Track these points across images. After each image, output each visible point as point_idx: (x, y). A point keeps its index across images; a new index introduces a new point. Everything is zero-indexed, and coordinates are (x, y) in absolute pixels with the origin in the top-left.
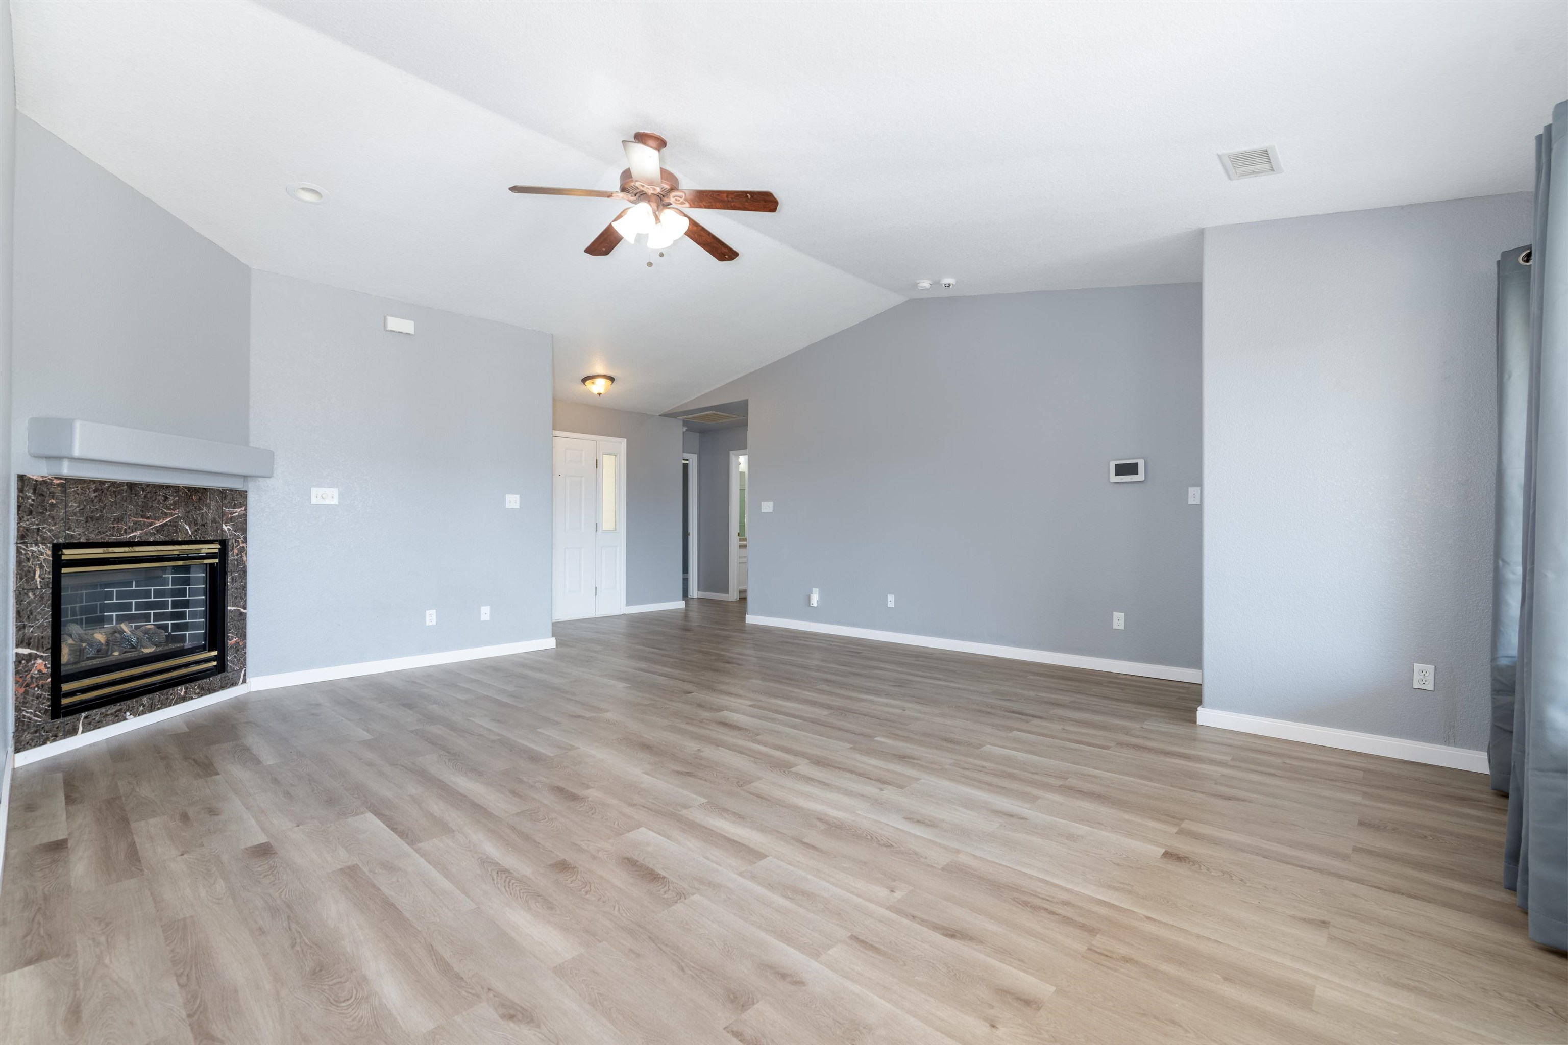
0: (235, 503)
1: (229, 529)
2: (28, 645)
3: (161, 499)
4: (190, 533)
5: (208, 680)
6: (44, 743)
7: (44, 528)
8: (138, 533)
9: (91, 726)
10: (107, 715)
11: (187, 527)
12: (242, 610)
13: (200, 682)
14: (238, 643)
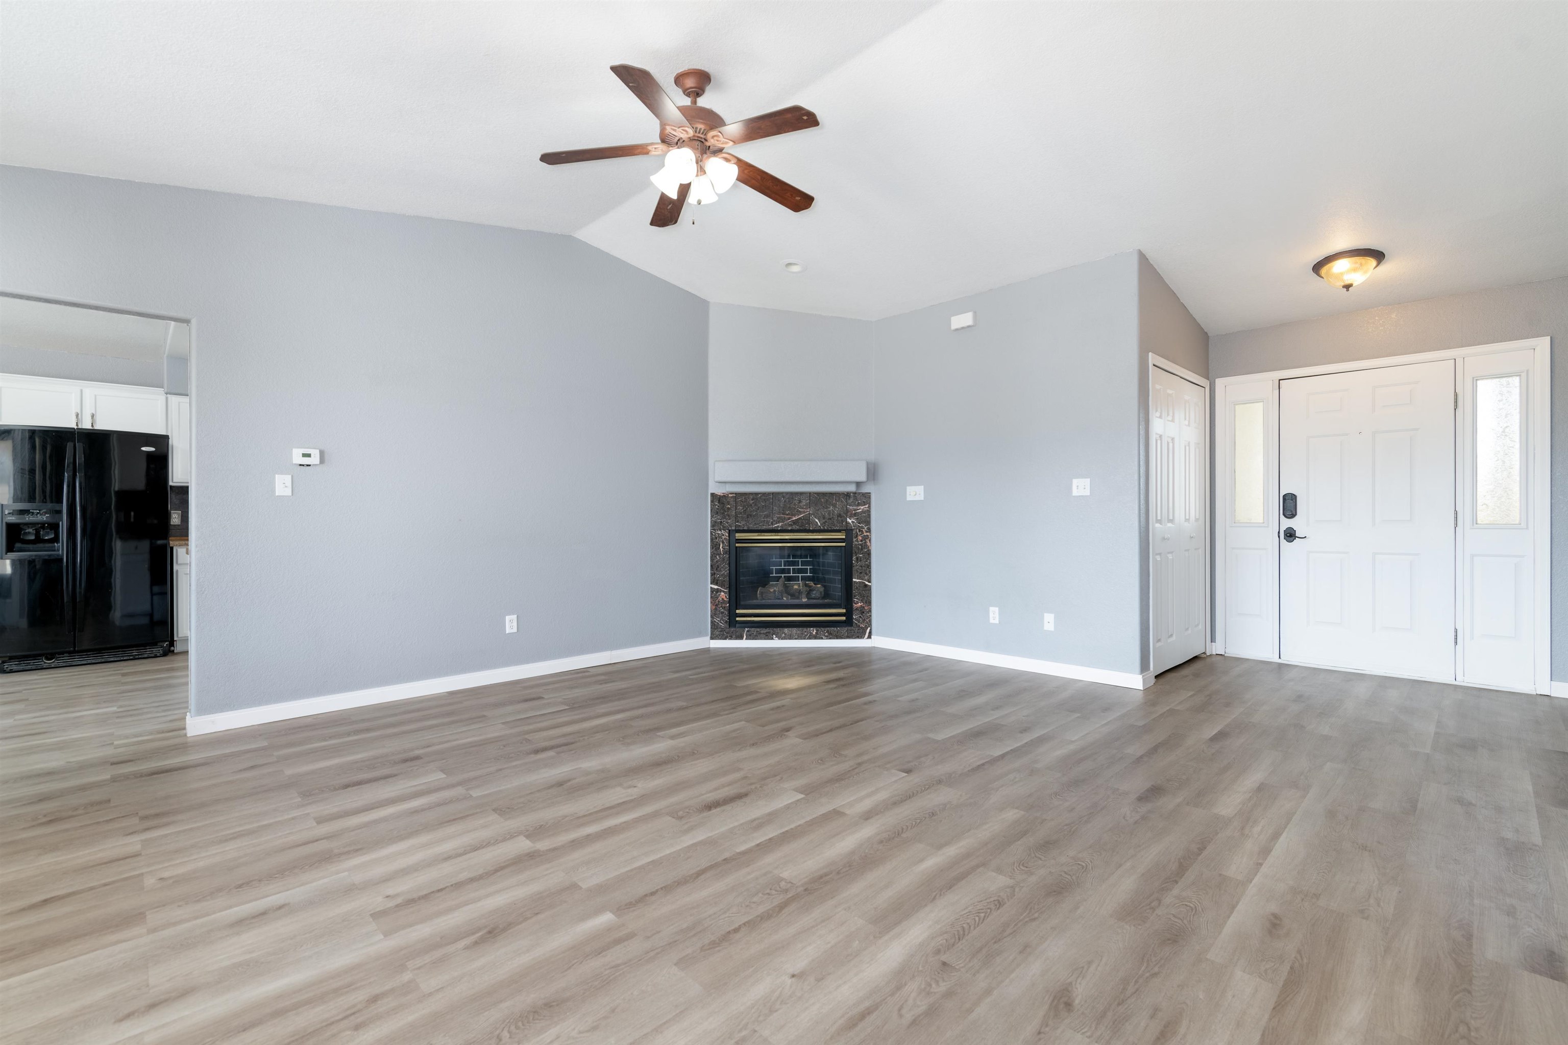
0: (858, 502)
1: (853, 522)
2: (717, 584)
3: (796, 502)
4: (819, 525)
5: (835, 629)
6: (725, 639)
7: (724, 521)
8: (780, 524)
9: (750, 637)
10: (760, 633)
11: (817, 520)
12: (867, 583)
13: (828, 628)
14: (863, 607)
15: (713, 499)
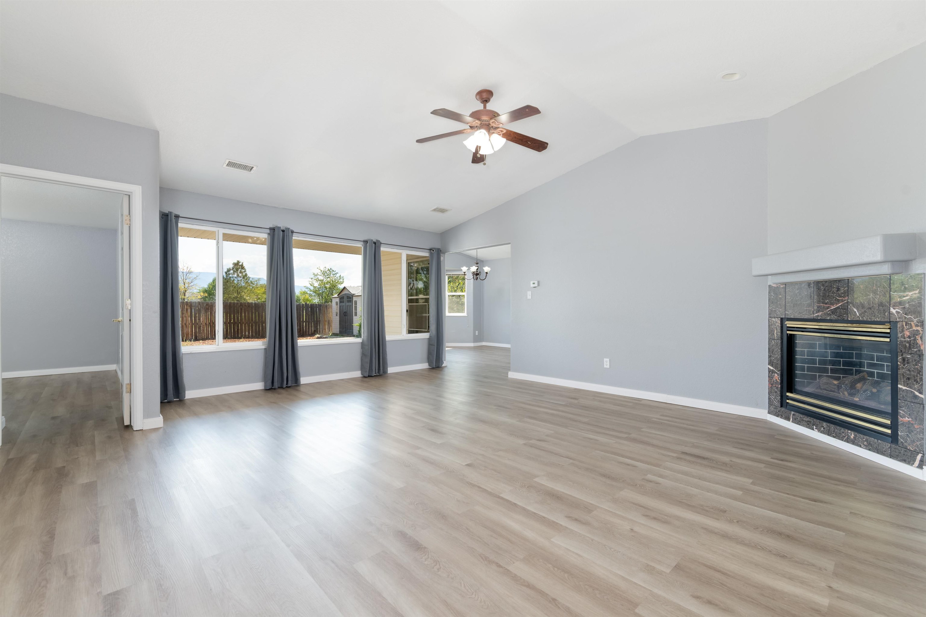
0: (905, 287)
1: (897, 312)
2: (772, 366)
3: (835, 290)
4: (858, 314)
5: (876, 440)
6: (778, 416)
7: (777, 310)
8: (820, 314)
9: (796, 421)
10: (803, 420)
11: (855, 310)
12: (917, 393)
13: (868, 437)
14: (912, 424)
15: (770, 290)
